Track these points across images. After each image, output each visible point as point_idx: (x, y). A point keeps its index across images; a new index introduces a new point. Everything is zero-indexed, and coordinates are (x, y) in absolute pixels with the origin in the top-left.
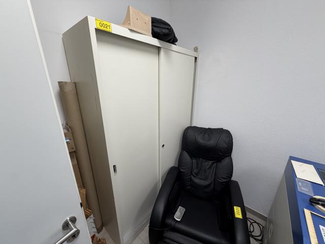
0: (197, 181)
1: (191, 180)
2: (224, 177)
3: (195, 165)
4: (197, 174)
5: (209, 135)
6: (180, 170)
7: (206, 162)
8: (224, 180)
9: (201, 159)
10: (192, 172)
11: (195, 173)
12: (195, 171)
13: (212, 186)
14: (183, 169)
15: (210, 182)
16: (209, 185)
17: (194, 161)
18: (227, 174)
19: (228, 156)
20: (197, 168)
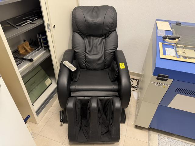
0: (91, 57)
1: (86, 57)
2: (112, 48)
3: (87, 44)
4: (90, 52)
5: (96, 12)
6: (75, 51)
7: (96, 39)
8: (112, 51)
9: (92, 37)
10: (85, 51)
11: (88, 51)
12: (88, 49)
13: (103, 58)
14: (78, 49)
15: (102, 55)
16: (101, 57)
17: (87, 40)
18: (114, 45)
19: (114, 31)
20: (90, 46)
